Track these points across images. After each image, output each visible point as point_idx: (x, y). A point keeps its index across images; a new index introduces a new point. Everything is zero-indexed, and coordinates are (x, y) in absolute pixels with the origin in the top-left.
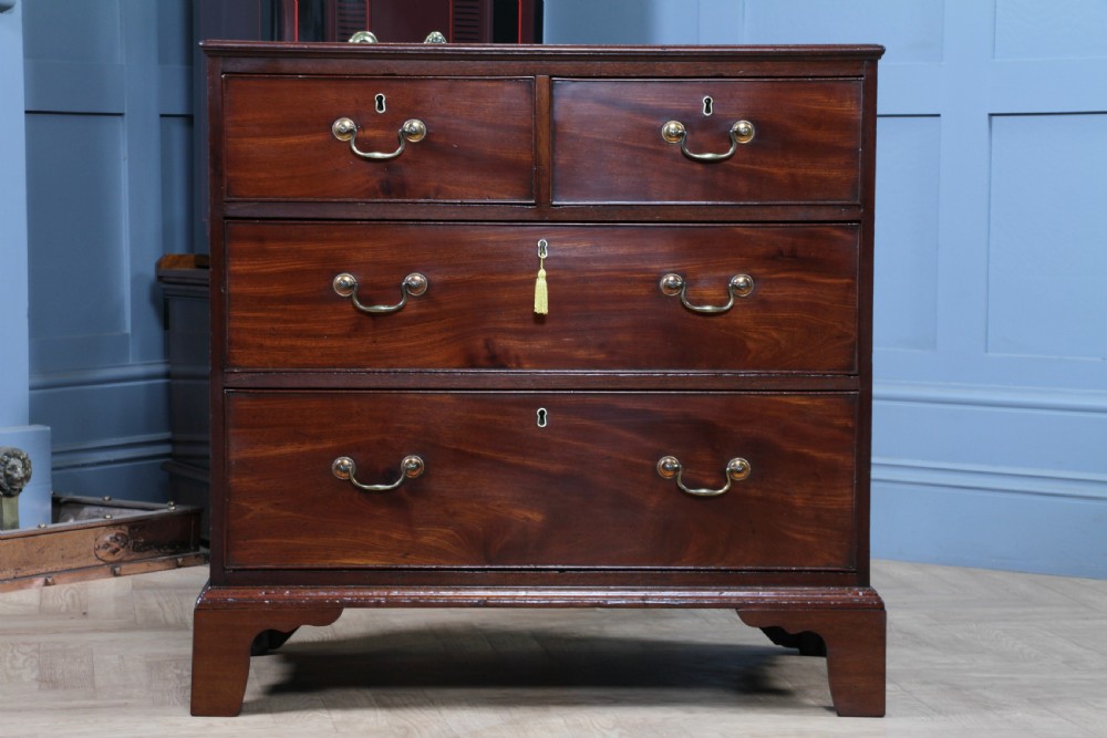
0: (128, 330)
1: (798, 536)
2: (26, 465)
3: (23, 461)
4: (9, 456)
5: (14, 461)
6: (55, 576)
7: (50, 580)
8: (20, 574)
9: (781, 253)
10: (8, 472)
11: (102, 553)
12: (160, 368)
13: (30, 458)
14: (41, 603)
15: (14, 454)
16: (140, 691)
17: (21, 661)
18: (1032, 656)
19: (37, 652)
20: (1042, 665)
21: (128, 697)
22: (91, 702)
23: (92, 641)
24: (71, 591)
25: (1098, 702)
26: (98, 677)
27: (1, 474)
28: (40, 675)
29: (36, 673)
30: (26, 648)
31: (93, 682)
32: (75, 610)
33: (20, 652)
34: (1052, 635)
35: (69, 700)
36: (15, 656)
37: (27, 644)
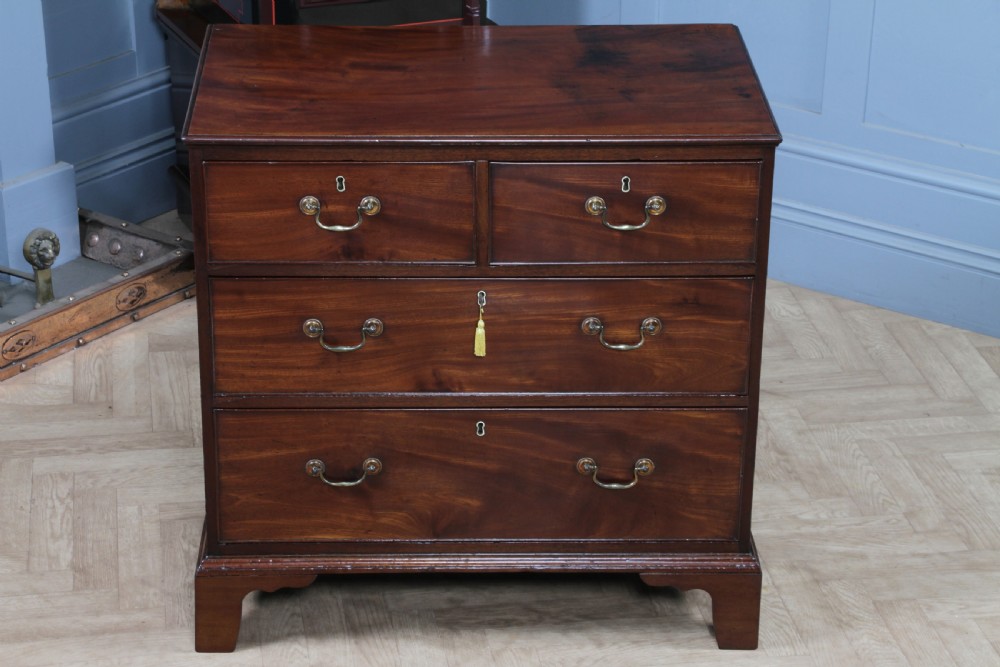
0: (134, 49)
1: (693, 516)
2: (55, 244)
3: (52, 240)
4: (40, 240)
5: (45, 243)
6: (84, 336)
7: (81, 341)
8: (56, 340)
9: (685, 300)
10: (41, 253)
11: (123, 306)
12: (163, 76)
13: (58, 236)
14: (74, 383)
15: (45, 236)
16: (155, 594)
17: (59, 517)
18: (881, 501)
19: (73, 495)
20: (888, 521)
21: (145, 608)
22: (116, 619)
23: (117, 471)
24: (99, 361)
25: (930, 608)
26: (121, 560)
27: (35, 256)
28: (74, 554)
29: (71, 549)
30: (64, 489)
31: (117, 570)
32: (102, 398)
33: (58, 497)
34: (898, 453)
35: (98, 613)
36: (54, 507)
37: (64, 476)
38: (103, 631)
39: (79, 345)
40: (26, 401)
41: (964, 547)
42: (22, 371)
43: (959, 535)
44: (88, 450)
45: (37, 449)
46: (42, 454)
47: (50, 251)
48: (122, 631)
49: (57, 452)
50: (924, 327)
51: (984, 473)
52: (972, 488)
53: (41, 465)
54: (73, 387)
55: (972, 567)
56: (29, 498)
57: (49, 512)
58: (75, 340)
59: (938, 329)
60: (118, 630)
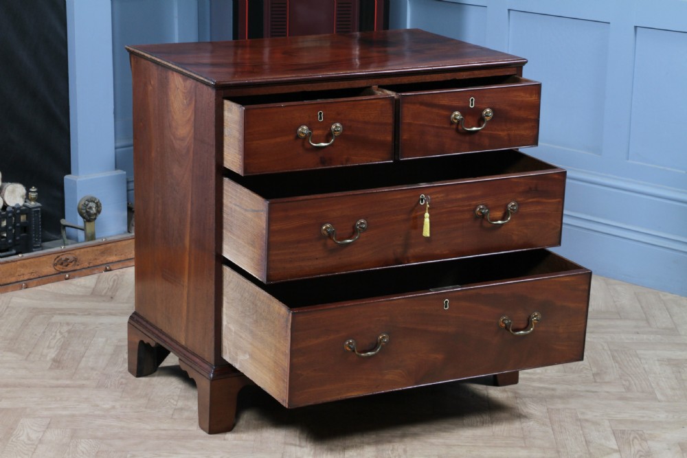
2: (98, 206)
3: (97, 203)
4: (88, 202)
5: (91, 204)
6: (111, 265)
7: (108, 268)
8: (91, 265)
10: (88, 210)
13: (101, 202)
14: (96, 285)
15: (91, 200)
16: (97, 374)
17: (56, 340)
18: (581, 367)
19: (69, 332)
20: (580, 376)
21: (88, 379)
22: (68, 382)
23: (101, 324)
24: (115, 277)
25: (583, 413)
26: (84, 359)
27: (84, 211)
28: (57, 355)
29: (56, 353)
30: (65, 329)
31: (79, 363)
32: (110, 294)
33: (60, 332)
34: (606, 348)
35: (58, 379)
36: (55, 336)
37: (68, 324)
38: (57, 387)
39: (106, 270)
40: (62, 292)
41: (624, 390)
42: (66, 279)
43: (623, 385)
44: (89, 314)
45: (58, 312)
46: (59, 314)
47: (94, 209)
48: (69, 387)
49: (69, 314)
50: (661, 295)
51: (658, 360)
52: (646, 366)
53: (57, 318)
54: (94, 289)
55: (622, 398)
56: (42, 331)
57: (51, 337)
58: (104, 267)
59: (670, 296)
60: (67, 386)
